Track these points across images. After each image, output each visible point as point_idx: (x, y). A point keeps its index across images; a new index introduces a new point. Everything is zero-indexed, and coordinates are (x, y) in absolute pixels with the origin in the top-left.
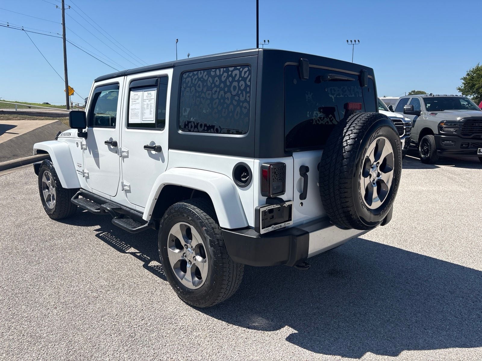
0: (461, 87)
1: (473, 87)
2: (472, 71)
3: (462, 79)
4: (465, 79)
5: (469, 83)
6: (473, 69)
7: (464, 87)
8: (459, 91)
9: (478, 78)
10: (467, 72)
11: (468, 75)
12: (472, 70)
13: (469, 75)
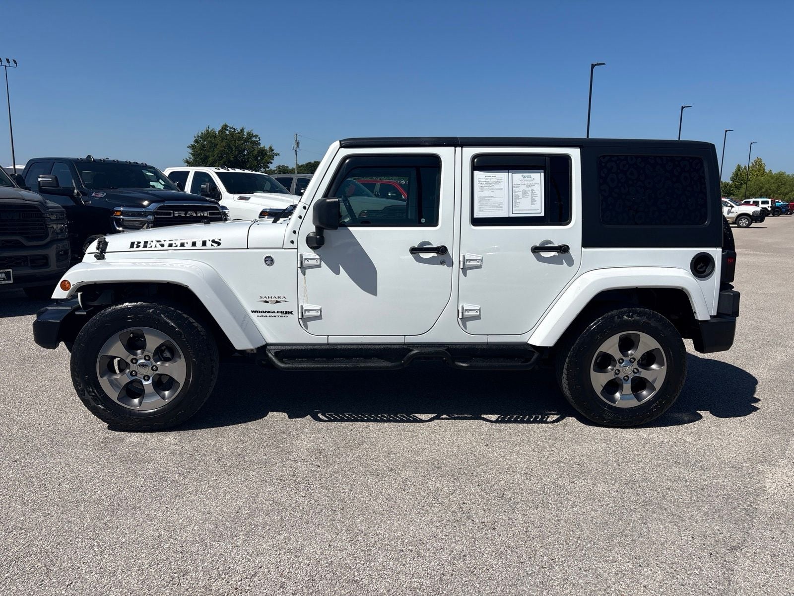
0: (189, 159)
1: (206, 160)
2: (201, 137)
3: (189, 147)
4: (192, 147)
5: (200, 154)
6: (202, 133)
7: (193, 160)
8: (187, 164)
9: (211, 147)
10: (195, 137)
11: (196, 141)
12: (200, 134)
13: (198, 143)
